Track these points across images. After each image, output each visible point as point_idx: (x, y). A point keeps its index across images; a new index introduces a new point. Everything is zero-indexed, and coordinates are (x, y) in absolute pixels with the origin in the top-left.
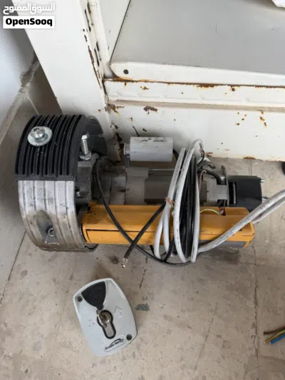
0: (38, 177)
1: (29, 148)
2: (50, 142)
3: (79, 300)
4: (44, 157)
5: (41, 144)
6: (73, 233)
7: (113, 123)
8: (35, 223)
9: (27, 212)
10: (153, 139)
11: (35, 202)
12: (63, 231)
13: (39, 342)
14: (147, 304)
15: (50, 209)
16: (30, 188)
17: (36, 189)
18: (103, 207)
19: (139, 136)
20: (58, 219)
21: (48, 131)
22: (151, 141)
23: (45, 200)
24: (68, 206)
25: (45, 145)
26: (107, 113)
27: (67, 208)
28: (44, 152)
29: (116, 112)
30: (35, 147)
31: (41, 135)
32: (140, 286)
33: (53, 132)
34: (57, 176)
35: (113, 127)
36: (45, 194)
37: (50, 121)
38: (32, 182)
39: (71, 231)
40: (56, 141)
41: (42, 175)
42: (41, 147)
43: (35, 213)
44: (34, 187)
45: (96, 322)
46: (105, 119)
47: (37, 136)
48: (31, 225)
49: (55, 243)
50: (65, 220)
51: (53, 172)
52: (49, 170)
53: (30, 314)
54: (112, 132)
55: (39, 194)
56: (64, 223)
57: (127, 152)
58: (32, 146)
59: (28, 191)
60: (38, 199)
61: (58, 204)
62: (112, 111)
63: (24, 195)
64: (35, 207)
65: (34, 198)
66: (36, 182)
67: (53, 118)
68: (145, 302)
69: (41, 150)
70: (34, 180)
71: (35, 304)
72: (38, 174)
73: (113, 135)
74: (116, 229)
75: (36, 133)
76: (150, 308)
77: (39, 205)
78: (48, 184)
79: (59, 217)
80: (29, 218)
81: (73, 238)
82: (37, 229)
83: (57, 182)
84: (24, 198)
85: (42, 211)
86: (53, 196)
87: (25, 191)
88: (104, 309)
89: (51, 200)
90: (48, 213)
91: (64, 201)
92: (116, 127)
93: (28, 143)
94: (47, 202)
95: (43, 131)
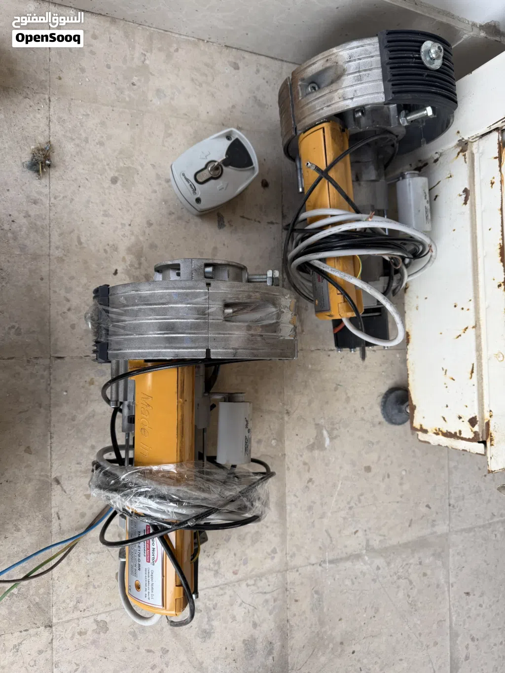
0: (387, 60)
1: (418, 44)
2: (427, 68)
3: (228, 137)
4: (409, 63)
5: (423, 57)
6: (321, 111)
7: (441, 155)
8: (328, 65)
9: (341, 53)
10: (428, 206)
11: (355, 60)
12: (320, 100)
13: (165, 95)
14: (225, 226)
15: (347, 80)
16: (371, 53)
17: (369, 59)
18: (347, 148)
19: (430, 190)
20: (337, 90)
21: (437, 64)
22: (425, 203)
23: (359, 72)
24: (354, 100)
25: (422, 63)
26: (456, 142)
27: (352, 98)
28: (415, 63)
29: (458, 154)
30: (419, 51)
31: (434, 56)
32: (243, 217)
33: (437, 71)
34: (389, 81)
35: (437, 156)
36: (365, 70)
37: (448, 66)
38: (378, 53)
39: (322, 109)
40: (428, 76)
41: (388, 64)
42: (420, 58)
43: (340, 63)
44: (372, 57)
45: (209, 159)
46: (447, 142)
47: (432, 51)
48: (325, 60)
49: (300, 94)
50: (337, 99)
51: (394, 75)
52: (395, 71)
53: (192, 80)
54: (429, 156)
55: (365, 64)
56: (332, 99)
57: (408, 176)
58: (420, 47)
59: (367, 50)
60: (359, 63)
61: (355, 88)
62: (459, 150)
63: (362, 46)
64: (350, 61)
65: (360, 59)
66: (379, 58)
67: (452, 69)
68: (226, 223)
69: (416, 58)
70: (381, 55)
71: (204, 85)
72: (390, 59)
73: (424, 158)
74: (328, 164)
75: (437, 49)
76: (221, 230)
77: (352, 67)
78: (378, 73)
79: (340, 91)
80: (333, 56)
81: (313, 113)
82: (321, 68)
83: (381, 83)
84: (358, 47)
85: (344, 70)
86: (365, 79)
87: (367, 47)
88: (224, 168)
89: (359, 79)
90: (343, 78)
91: (359, 94)
92: (436, 161)
93: (423, 42)
94: (356, 75)
95: (438, 58)
